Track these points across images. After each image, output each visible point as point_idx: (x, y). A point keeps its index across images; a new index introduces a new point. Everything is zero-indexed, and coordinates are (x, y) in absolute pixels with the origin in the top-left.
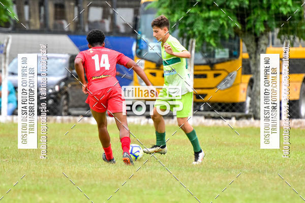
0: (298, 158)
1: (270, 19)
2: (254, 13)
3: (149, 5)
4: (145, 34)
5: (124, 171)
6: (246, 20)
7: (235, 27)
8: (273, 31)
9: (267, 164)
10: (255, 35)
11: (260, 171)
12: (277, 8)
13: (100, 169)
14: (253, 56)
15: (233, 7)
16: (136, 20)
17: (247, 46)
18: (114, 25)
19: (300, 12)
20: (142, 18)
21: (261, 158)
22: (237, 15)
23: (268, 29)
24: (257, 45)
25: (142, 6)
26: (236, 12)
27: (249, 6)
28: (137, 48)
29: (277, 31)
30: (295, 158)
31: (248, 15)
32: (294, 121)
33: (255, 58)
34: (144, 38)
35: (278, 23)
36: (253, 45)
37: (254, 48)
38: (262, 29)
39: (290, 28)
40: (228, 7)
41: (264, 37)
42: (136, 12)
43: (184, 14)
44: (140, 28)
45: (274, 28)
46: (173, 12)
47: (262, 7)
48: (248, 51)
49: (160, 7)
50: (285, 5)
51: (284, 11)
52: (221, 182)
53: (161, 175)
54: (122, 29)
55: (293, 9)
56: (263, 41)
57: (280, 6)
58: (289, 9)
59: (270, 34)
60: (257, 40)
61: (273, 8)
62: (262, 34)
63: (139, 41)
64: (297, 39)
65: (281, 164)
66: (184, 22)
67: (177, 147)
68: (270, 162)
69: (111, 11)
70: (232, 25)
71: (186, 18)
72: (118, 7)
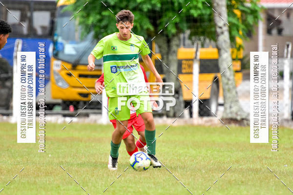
0: (209, 155)
1: (181, 21)
2: (166, 16)
3: (65, 8)
4: (61, 36)
5: (42, 168)
6: (158, 22)
7: (148, 30)
8: (183, 32)
9: (179, 160)
10: (167, 36)
11: (173, 167)
12: (188, 10)
13: (18, 166)
14: (165, 57)
15: (145, 10)
16: (52, 23)
17: (160, 47)
18: (31, 28)
19: (210, 15)
20: (58, 20)
21: (173, 154)
22: (150, 18)
23: (180, 30)
24: (169, 46)
25: (58, 9)
26: (148, 14)
27: (161, 8)
28: (54, 49)
29: (188, 32)
30: (206, 154)
31: (160, 17)
32: (205, 119)
33: (168, 58)
34: (60, 40)
35: (189, 24)
36: (165, 46)
37: (166, 49)
38: (174, 31)
39: (200, 30)
40: (141, 10)
41: (176, 38)
42: (53, 15)
43: (98, 17)
44: (56, 30)
45: (185, 29)
46: (88, 15)
47: (173, 10)
48: (160, 52)
49: (75, 9)
50: (196, 8)
51: (195, 13)
52: (135, 177)
53: (77, 172)
54: (40, 32)
55: (204, 12)
56: (174, 42)
57: (191, 8)
58: (199, 12)
59: (182, 36)
60: (169, 41)
61: (184, 10)
62: (174, 35)
63: (55, 43)
64: (207, 41)
65: (193, 160)
66: (98, 24)
67: (93, 145)
68: (182, 158)
69: (29, 14)
70: (145, 27)
71: (100, 21)
72: (35, 10)
